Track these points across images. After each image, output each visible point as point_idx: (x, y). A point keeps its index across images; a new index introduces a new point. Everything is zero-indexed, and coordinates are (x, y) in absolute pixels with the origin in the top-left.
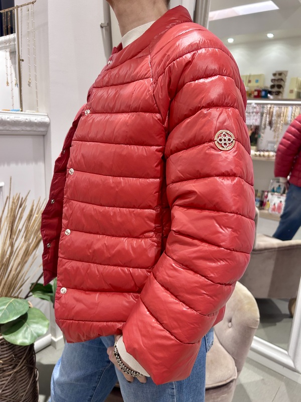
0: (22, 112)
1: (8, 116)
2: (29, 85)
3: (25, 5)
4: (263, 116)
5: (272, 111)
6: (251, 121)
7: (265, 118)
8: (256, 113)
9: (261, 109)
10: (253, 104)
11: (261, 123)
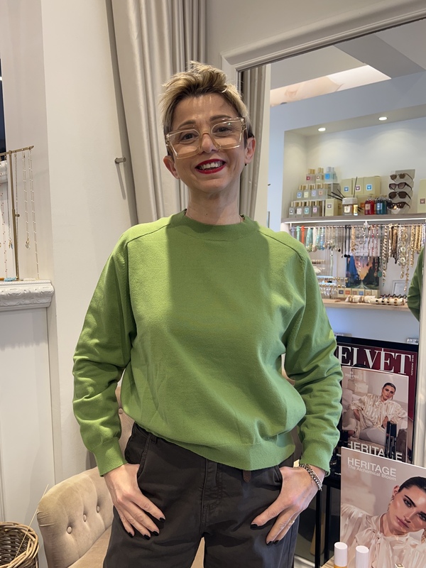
0: (18, 282)
2: (27, 247)
3: (20, 150)
4: (382, 242)
5: (396, 234)
6: (366, 250)
7: (387, 245)
8: (373, 236)
9: (379, 231)
10: (366, 224)
11: (381, 253)
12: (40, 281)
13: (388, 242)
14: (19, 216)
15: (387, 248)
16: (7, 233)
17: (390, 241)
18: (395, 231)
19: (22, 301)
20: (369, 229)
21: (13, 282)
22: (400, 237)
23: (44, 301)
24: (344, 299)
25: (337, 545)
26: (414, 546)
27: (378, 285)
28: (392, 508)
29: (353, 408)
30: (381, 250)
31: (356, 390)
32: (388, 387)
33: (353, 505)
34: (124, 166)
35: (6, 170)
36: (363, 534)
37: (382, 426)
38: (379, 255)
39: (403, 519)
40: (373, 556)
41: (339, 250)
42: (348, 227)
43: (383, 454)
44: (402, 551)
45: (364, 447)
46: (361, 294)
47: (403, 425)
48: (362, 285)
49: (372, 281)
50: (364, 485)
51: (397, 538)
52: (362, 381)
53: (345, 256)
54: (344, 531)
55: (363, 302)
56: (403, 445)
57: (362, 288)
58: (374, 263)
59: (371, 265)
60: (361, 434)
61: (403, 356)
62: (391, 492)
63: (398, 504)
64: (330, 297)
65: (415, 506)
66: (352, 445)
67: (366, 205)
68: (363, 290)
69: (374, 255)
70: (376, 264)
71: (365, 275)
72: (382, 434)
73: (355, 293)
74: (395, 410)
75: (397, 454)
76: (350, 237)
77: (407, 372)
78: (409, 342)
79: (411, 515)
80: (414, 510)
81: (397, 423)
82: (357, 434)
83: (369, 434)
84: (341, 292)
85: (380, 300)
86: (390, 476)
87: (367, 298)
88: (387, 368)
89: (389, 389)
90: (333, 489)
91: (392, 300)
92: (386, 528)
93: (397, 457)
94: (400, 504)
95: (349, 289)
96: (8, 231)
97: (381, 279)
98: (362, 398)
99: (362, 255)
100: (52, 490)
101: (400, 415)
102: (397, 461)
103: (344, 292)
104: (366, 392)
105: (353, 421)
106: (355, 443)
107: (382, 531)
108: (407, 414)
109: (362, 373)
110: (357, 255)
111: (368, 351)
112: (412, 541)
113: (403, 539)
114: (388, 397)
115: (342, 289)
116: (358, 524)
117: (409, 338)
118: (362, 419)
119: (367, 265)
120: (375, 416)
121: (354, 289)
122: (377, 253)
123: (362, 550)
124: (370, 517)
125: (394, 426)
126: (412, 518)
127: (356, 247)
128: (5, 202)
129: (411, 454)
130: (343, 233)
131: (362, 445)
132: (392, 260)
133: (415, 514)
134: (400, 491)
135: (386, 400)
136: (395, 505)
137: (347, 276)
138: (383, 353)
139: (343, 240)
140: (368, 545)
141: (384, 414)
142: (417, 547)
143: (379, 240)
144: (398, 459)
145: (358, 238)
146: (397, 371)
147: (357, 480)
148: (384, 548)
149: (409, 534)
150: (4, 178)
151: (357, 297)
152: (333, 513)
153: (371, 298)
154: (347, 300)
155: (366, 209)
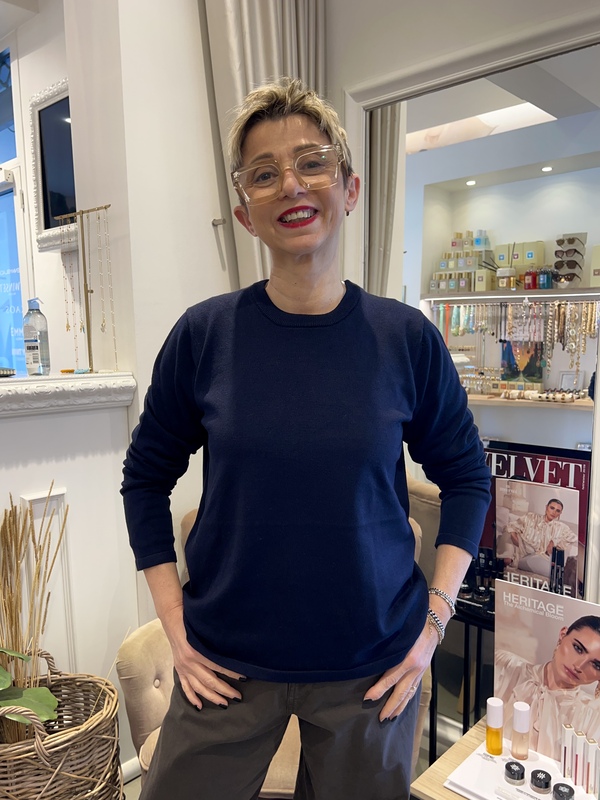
0: (92, 375)
1: (72, 384)
2: (103, 330)
3: (93, 210)
4: (546, 323)
5: (564, 313)
6: (525, 333)
7: (552, 327)
8: (534, 317)
9: (543, 310)
10: (526, 301)
11: (545, 337)
12: (119, 374)
13: (553, 323)
14: (92, 292)
15: (553, 331)
16: (78, 314)
17: (556, 322)
18: (562, 310)
19: (97, 399)
20: (530, 307)
21: (86, 375)
22: (568, 317)
23: (125, 398)
24: (499, 395)
25: (490, 701)
26: (586, 702)
27: (541, 377)
28: (558, 655)
29: (510, 530)
30: (545, 333)
31: (514, 508)
32: (554, 504)
33: (511, 650)
34: (224, 229)
35: (76, 235)
36: (523, 688)
37: (546, 553)
38: (542, 340)
39: (573, 668)
40: (535, 713)
41: (493, 334)
42: (503, 305)
43: (548, 588)
44: (571, 709)
45: (524, 579)
46: (520, 388)
47: (572, 551)
48: (521, 377)
49: (534, 372)
50: (524, 626)
51: (565, 692)
52: (522, 498)
53: (501, 341)
54: (499, 684)
55: (523, 398)
56: (572, 576)
57: (521, 381)
58: (536, 350)
59: (532, 352)
60: (520, 563)
61: (572, 466)
62: (557, 635)
63: (566, 650)
64: (482, 393)
65: (587, 652)
66: (508, 576)
67: (527, 277)
68: (523, 383)
69: (536, 340)
70: (538, 351)
71: (526, 364)
72: (546, 563)
73: (513, 387)
74: (563, 533)
75: (565, 587)
76: (506, 318)
77: (577, 486)
78: (580, 448)
79: (582, 664)
80: (586, 658)
81: (565, 549)
82: (516, 563)
83: (530, 562)
84: (495, 386)
85: (544, 396)
86: (555, 614)
87: (527, 393)
88: (553, 480)
89: (555, 508)
90: (485, 632)
91: (559, 396)
92: (552, 680)
93: (565, 591)
94: (569, 649)
95: (505, 382)
96: (79, 311)
97: (544, 370)
98: (522, 518)
99: (521, 339)
100: (135, 634)
101: (568, 539)
102: (565, 596)
103: (499, 386)
104: (526, 510)
105: (510, 547)
106: (513, 574)
107: (546, 683)
108: (577, 538)
109: (521, 487)
110: (515, 339)
111: (528, 460)
112: (584, 696)
113: (573, 693)
114: (554, 517)
115: (496, 382)
116: (516, 675)
117: (581, 444)
118: (521, 545)
119: (528, 352)
120: (538, 540)
121: (511, 383)
122: (540, 337)
123: (521, 707)
124: (532, 666)
125: (561, 553)
126: (583, 667)
127: (514, 330)
128: (75, 274)
129: (582, 587)
130: (498, 312)
131: (522, 576)
132: (558, 345)
133: (588, 662)
134: (568, 633)
135: (551, 520)
136: (563, 652)
137: (503, 366)
138: (547, 463)
139: (498, 321)
140: (529, 701)
141: (549, 537)
142: (590, 704)
143: (542, 321)
144: (567, 594)
145: (516, 318)
146: (565, 484)
147: (516, 619)
148: (549, 705)
149: (579, 687)
150: (74, 245)
151: (515, 393)
152: (484, 662)
153: (533, 394)
154: (503, 395)
155: (527, 282)
